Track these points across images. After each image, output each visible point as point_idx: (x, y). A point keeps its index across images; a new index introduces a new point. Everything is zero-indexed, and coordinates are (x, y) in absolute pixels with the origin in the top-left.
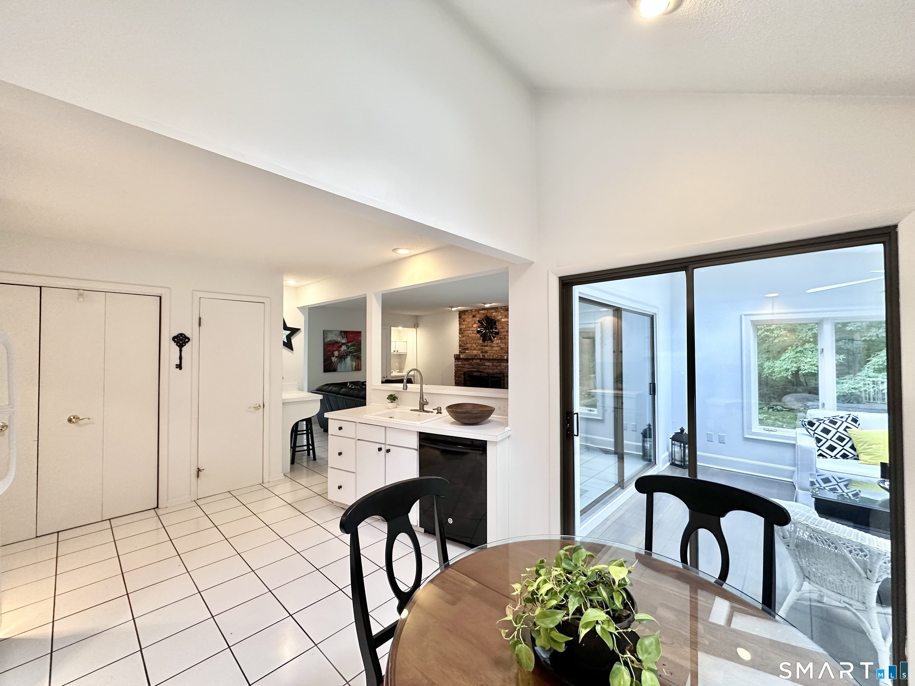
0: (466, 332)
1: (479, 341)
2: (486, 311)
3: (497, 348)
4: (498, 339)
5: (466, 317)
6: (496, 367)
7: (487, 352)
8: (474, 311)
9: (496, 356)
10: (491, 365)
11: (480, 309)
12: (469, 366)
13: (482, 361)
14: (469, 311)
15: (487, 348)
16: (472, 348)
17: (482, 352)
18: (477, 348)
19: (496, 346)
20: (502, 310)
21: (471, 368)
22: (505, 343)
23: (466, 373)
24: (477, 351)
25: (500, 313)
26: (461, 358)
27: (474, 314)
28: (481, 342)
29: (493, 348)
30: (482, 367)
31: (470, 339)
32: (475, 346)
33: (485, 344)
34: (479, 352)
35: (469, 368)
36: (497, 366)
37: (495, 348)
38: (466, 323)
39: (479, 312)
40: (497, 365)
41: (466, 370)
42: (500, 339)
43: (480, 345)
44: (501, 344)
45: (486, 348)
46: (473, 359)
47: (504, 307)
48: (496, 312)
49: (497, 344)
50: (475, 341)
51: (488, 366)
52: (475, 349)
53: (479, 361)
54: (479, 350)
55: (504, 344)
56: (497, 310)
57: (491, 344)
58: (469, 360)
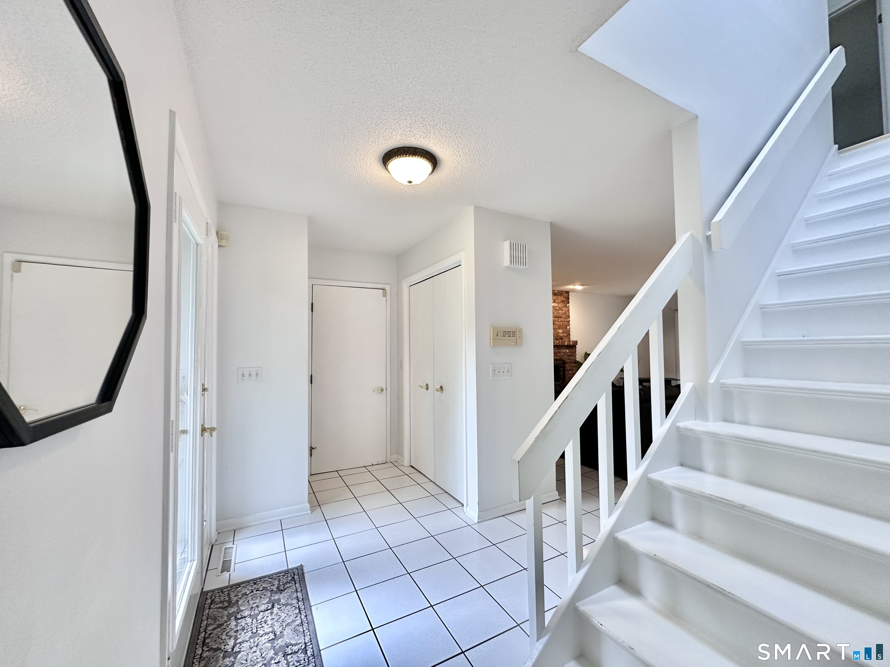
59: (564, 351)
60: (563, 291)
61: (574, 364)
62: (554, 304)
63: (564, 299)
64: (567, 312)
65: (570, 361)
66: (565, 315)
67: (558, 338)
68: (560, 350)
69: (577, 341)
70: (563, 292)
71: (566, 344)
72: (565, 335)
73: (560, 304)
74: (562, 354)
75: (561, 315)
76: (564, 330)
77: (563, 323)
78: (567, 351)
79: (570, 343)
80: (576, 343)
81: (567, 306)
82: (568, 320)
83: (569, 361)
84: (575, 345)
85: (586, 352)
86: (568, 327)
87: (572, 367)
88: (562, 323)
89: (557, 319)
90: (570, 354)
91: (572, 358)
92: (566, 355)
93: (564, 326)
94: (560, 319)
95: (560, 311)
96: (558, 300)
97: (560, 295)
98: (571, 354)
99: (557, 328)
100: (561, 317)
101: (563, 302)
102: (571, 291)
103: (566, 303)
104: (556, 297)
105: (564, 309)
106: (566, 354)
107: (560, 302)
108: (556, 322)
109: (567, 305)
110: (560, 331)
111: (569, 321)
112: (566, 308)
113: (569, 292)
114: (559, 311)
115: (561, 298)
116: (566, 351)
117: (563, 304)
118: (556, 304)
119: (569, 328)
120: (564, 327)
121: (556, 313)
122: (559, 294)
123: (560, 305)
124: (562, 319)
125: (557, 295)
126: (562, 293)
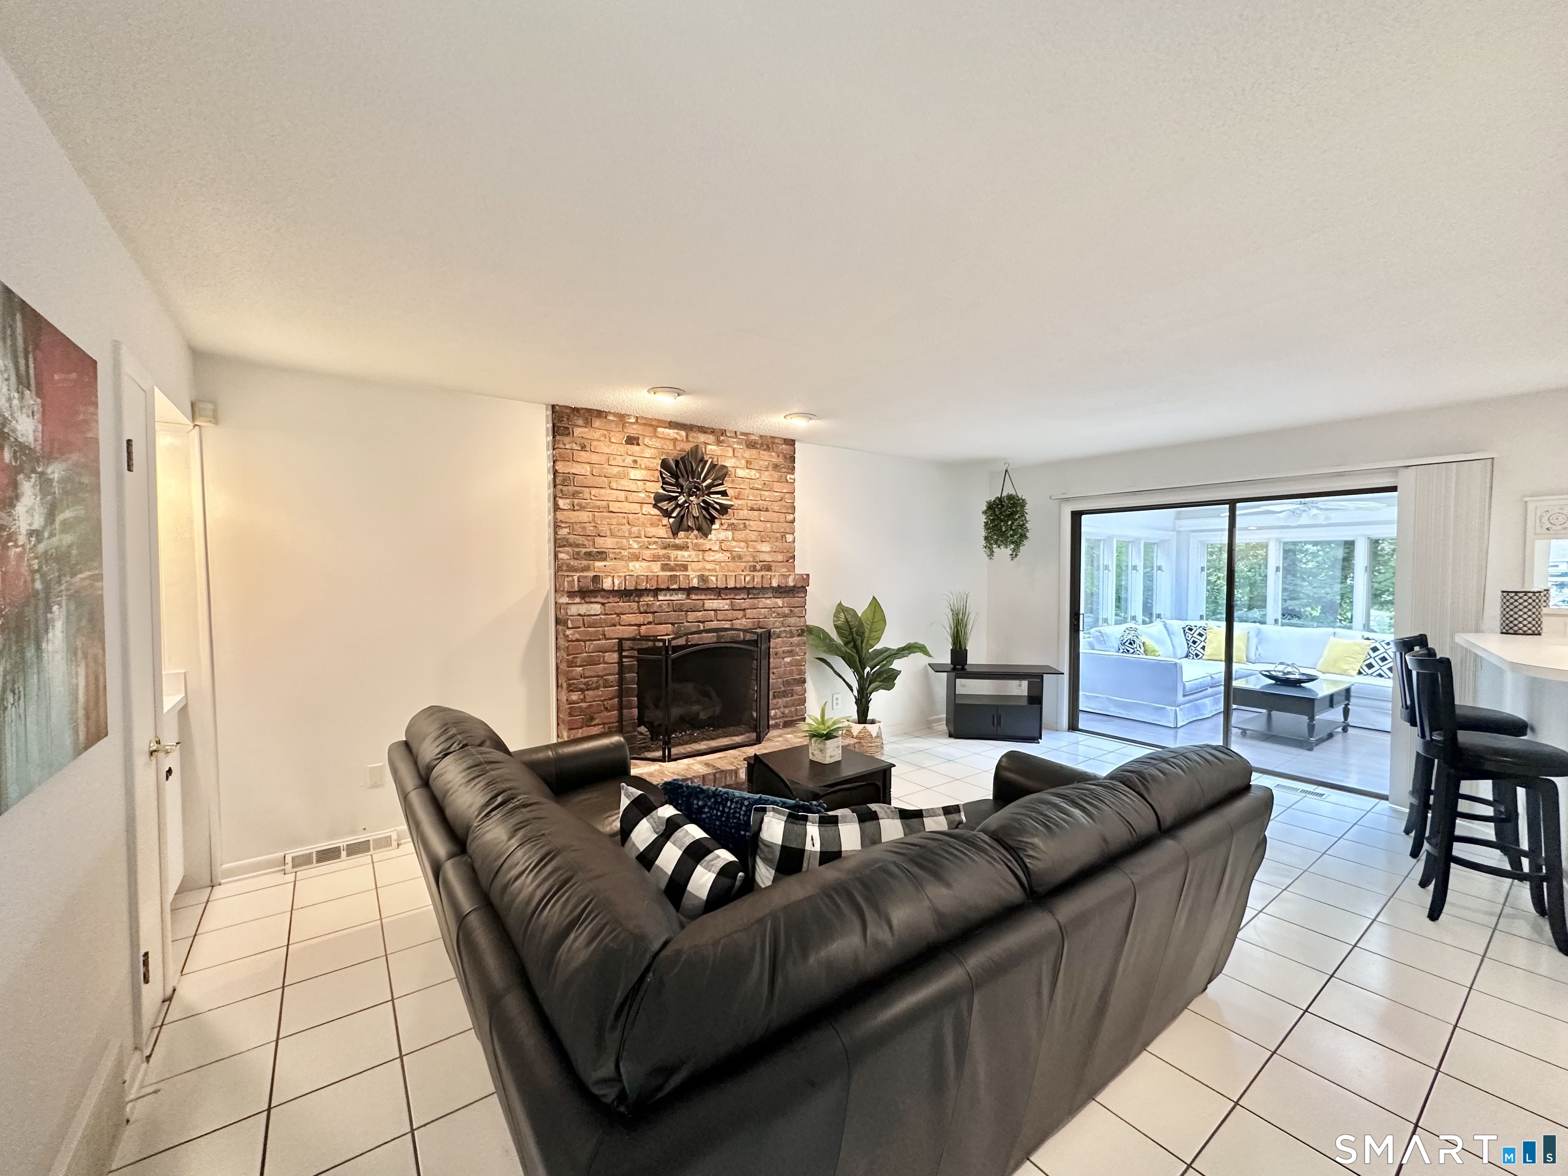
0: (594, 491)
1: (652, 531)
2: (683, 433)
3: (719, 556)
4: (725, 527)
5: (597, 434)
6: (741, 612)
7: (685, 568)
8: (633, 420)
9: (748, 578)
10: (727, 607)
11: (659, 421)
12: (640, 619)
13: (694, 597)
14: (611, 418)
15: (686, 554)
16: (625, 553)
17: (665, 567)
18: (647, 554)
19: (716, 548)
20: (738, 443)
21: (649, 623)
22: (746, 542)
23: (627, 645)
24: (645, 564)
25: (730, 450)
26: (603, 590)
27: (633, 431)
28: (662, 532)
29: (707, 554)
30: (692, 616)
31: (614, 521)
32: (636, 546)
33: (677, 541)
34: (656, 568)
35: (639, 625)
36: (744, 610)
37: (712, 553)
38: (594, 458)
39: (655, 431)
40: (744, 606)
41: (630, 632)
42: (733, 527)
43: (655, 543)
44: (734, 543)
45: (680, 553)
46: (656, 592)
47: (743, 434)
48: (719, 442)
49: (722, 542)
50: (634, 529)
51: (715, 610)
52: (636, 558)
53: (681, 596)
54: (655, 559)
55: (743, 544)
56: (722, 438)
57: (701, 541)
58: (640, 596)
59: (768, 601)
60: (774, 437)
61: (799, 638)
62: (748, 471)
63: (780, 460)
64: (787, 496)
65: (788, 629)
66: (779, 503)
67: (758, 568)
68: (755, 601)
69: (808, 575)
70: (776, 441)
71: (775, 584)
72: (780, 557)
73: (766, 473)
74: (763, 610)
75: (769, 503)
76: (776, 544)
77: (775, 525)
78: (780, 602)
79: (787, 582)
80: (806, 579)
81: (787, 481)
82: (790, 517)
83: (783, 629)
84: (804, 587)
85: (840, 604)
86: (789, 538)
87: (791, 644)
88: (772, 526)
89: (756, 513)
90: (786, 610)
91: (792, 620)
92: (773, 615)
93: (778, 535)
94: (764, 515)
95: (767, 493)
96: (761, 462)
97: (768, 449)
98: (791, 611)
99: (754, 538)
100: (767, 510)
101: (776, 467)
102: (801, 441)
103: (783, 470)
104: (754, 451)
105: (777, 486)
106: (774, 612)
107: (767, 467)
108: (751, 523)
109: (789, 476)
110: (765, 547)
111: (793, 522)
112: (786, 485)
113: (791, 443)
114: (763, 493)
115: (772, 457)
116: (776, 603)
117: (776, 475)
118: (753, 472)
119: (791, 540)
120: (777, 538)
121: (753, 496)
122: (762, 444)
123: (766, 476)
124: (769, 515)
125: (757, 448)
126: (773, 443)
